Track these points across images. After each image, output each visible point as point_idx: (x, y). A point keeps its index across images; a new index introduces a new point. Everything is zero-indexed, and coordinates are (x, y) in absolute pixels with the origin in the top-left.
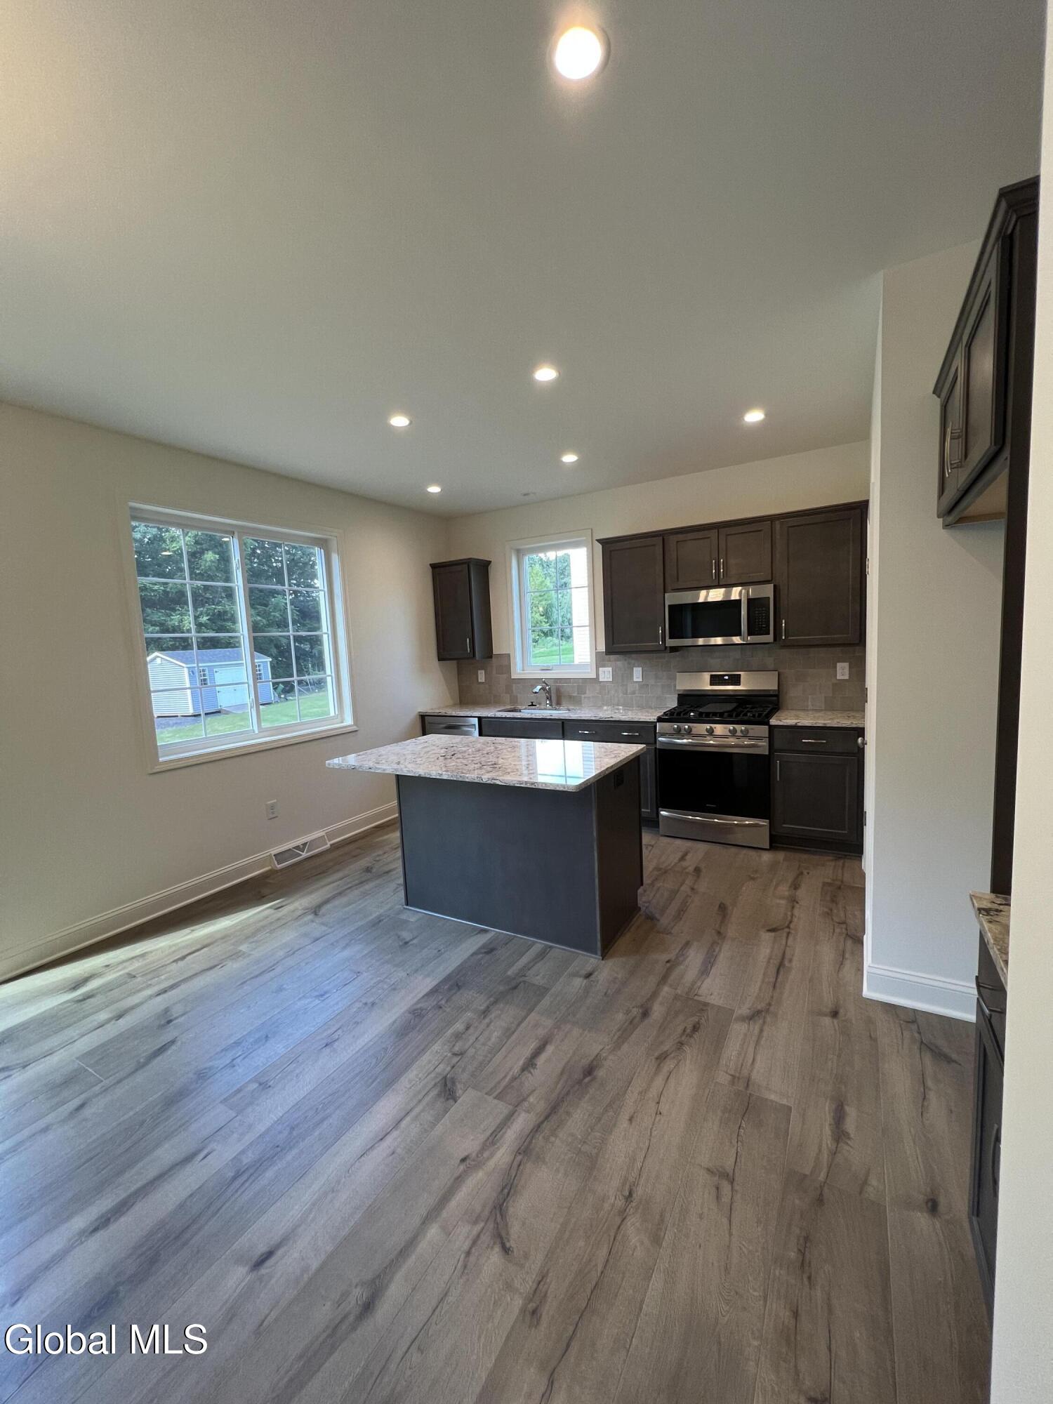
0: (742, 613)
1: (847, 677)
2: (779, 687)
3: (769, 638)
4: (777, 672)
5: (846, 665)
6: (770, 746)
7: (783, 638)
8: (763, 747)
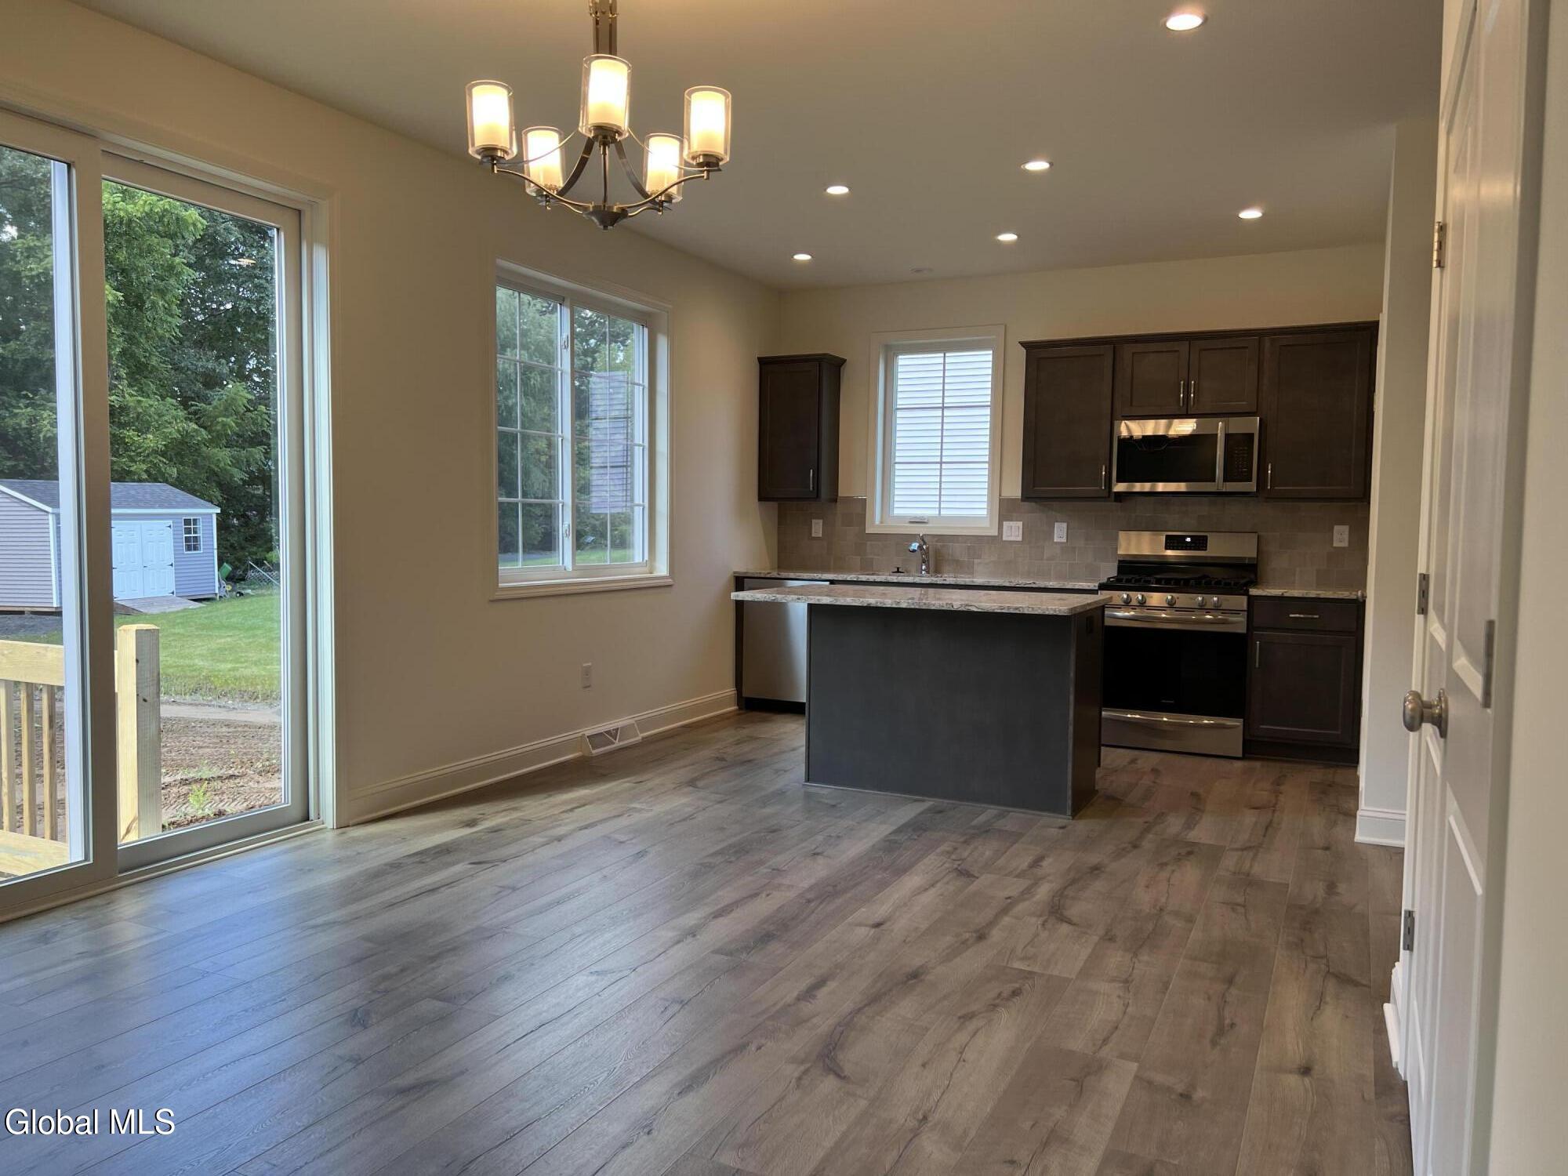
0: (1218, 453)
1: (1345, 544)
2: (1257, 555)
3: (1251, 486)
4: (1255, 536)
5: (1345, 529)
6: (1248, 621)
7: (1269, 487)
8: (1238, 624)
